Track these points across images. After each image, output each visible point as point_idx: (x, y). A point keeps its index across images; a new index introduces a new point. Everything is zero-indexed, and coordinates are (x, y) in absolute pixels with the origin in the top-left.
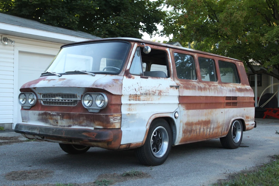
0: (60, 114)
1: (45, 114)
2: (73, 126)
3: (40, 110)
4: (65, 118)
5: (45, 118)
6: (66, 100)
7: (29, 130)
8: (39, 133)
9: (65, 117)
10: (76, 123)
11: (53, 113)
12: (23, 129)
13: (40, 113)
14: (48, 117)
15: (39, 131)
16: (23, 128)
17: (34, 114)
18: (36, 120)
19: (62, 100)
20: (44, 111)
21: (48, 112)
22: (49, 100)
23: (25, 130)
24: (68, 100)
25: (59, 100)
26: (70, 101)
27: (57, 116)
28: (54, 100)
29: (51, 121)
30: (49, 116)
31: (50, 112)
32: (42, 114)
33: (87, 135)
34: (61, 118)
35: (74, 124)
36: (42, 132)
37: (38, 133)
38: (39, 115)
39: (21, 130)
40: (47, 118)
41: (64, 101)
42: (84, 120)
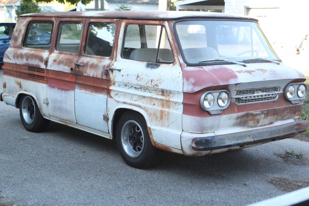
0: (266, 112)
1: (247, 115)
2: (275, 122)
3: (237, 112)
4: (269, 116)
5: (245, 120)
6: (270, 95)
7: (237, 140)
8: (254, 140)
9: (270, 114)
10: (279, 118)
11: (257, 113)
12: (227, 143)
13: (240, 115)
14: (249, 118)
15: (253, 138)
16: (226, 141)
17: (230, 119)
18: (229, 126)
19: (266, 95)
20: (245, 113)
21: (250, 113)
22: (249, 97)
23: (231, 142)
24: (272, 95)
25: (262, 96)
26: (274, 94)
27: (261, 115)
28: (256, 96)
29: (251, 123)
30: (251, 116)
31: (253, 112)
32: (242, 116)
33: (297, 127)
34: (265, 117)
35: (277, 120)
36: (256, 138)
37: (252, 140)
38: (238, 118)
39: (225, 143)
40: (247, 121)
41: (267, 96)
42: (287, 113)
